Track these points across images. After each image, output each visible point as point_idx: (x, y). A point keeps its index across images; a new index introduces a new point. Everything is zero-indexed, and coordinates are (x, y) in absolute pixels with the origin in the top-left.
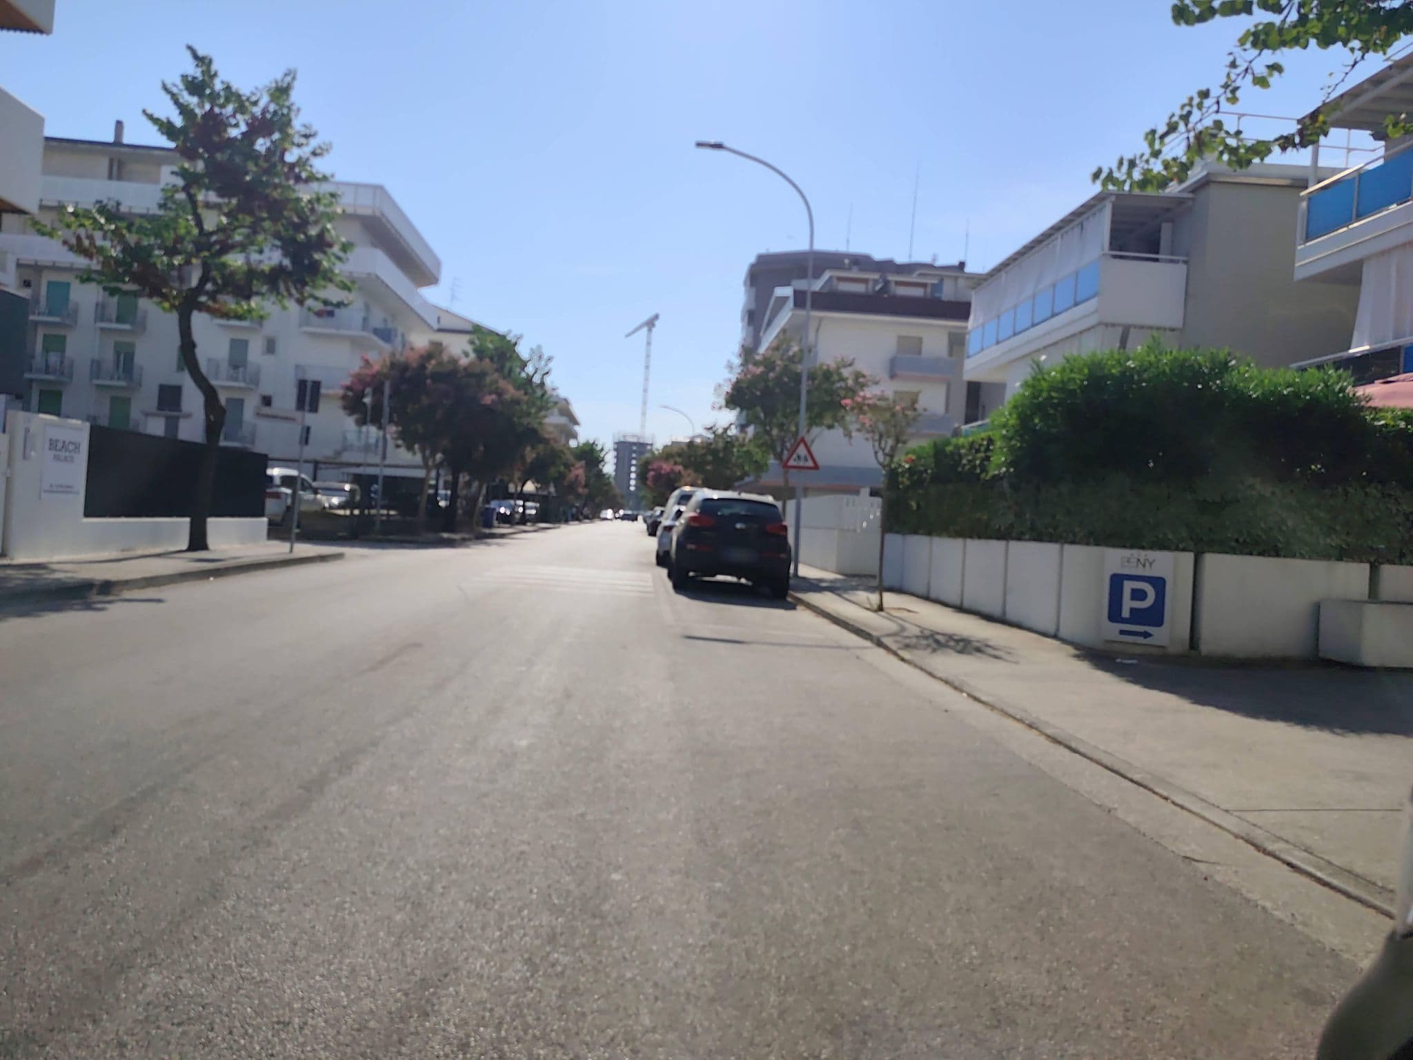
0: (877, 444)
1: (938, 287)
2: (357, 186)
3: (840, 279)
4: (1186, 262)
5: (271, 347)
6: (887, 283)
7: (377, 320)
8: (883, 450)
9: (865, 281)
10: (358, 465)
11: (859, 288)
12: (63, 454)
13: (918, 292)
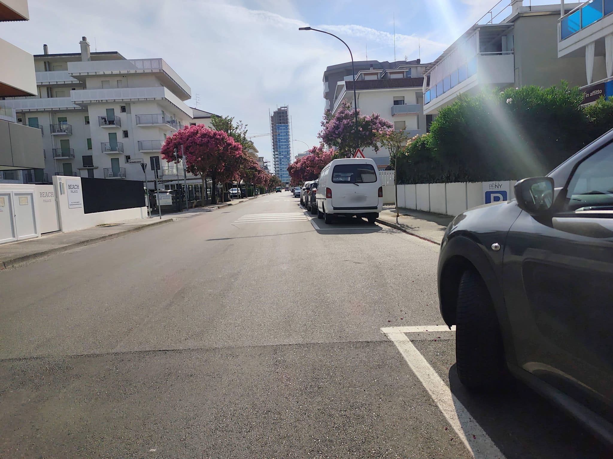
0: (390, 150)
1: (409, 72)
2: (151, 60)
3: (365, 74)
4: (513, 53)
5: (126, 134)
6: (386, 73)
7: (168, 117)
8: (393, 152)
9: (377, 74)
10: (172, 181)
11: (374, 78)
12: (73, 190)
13: (400, 76)
